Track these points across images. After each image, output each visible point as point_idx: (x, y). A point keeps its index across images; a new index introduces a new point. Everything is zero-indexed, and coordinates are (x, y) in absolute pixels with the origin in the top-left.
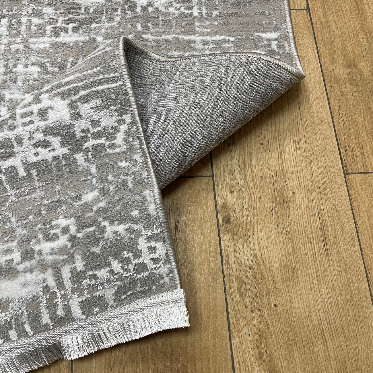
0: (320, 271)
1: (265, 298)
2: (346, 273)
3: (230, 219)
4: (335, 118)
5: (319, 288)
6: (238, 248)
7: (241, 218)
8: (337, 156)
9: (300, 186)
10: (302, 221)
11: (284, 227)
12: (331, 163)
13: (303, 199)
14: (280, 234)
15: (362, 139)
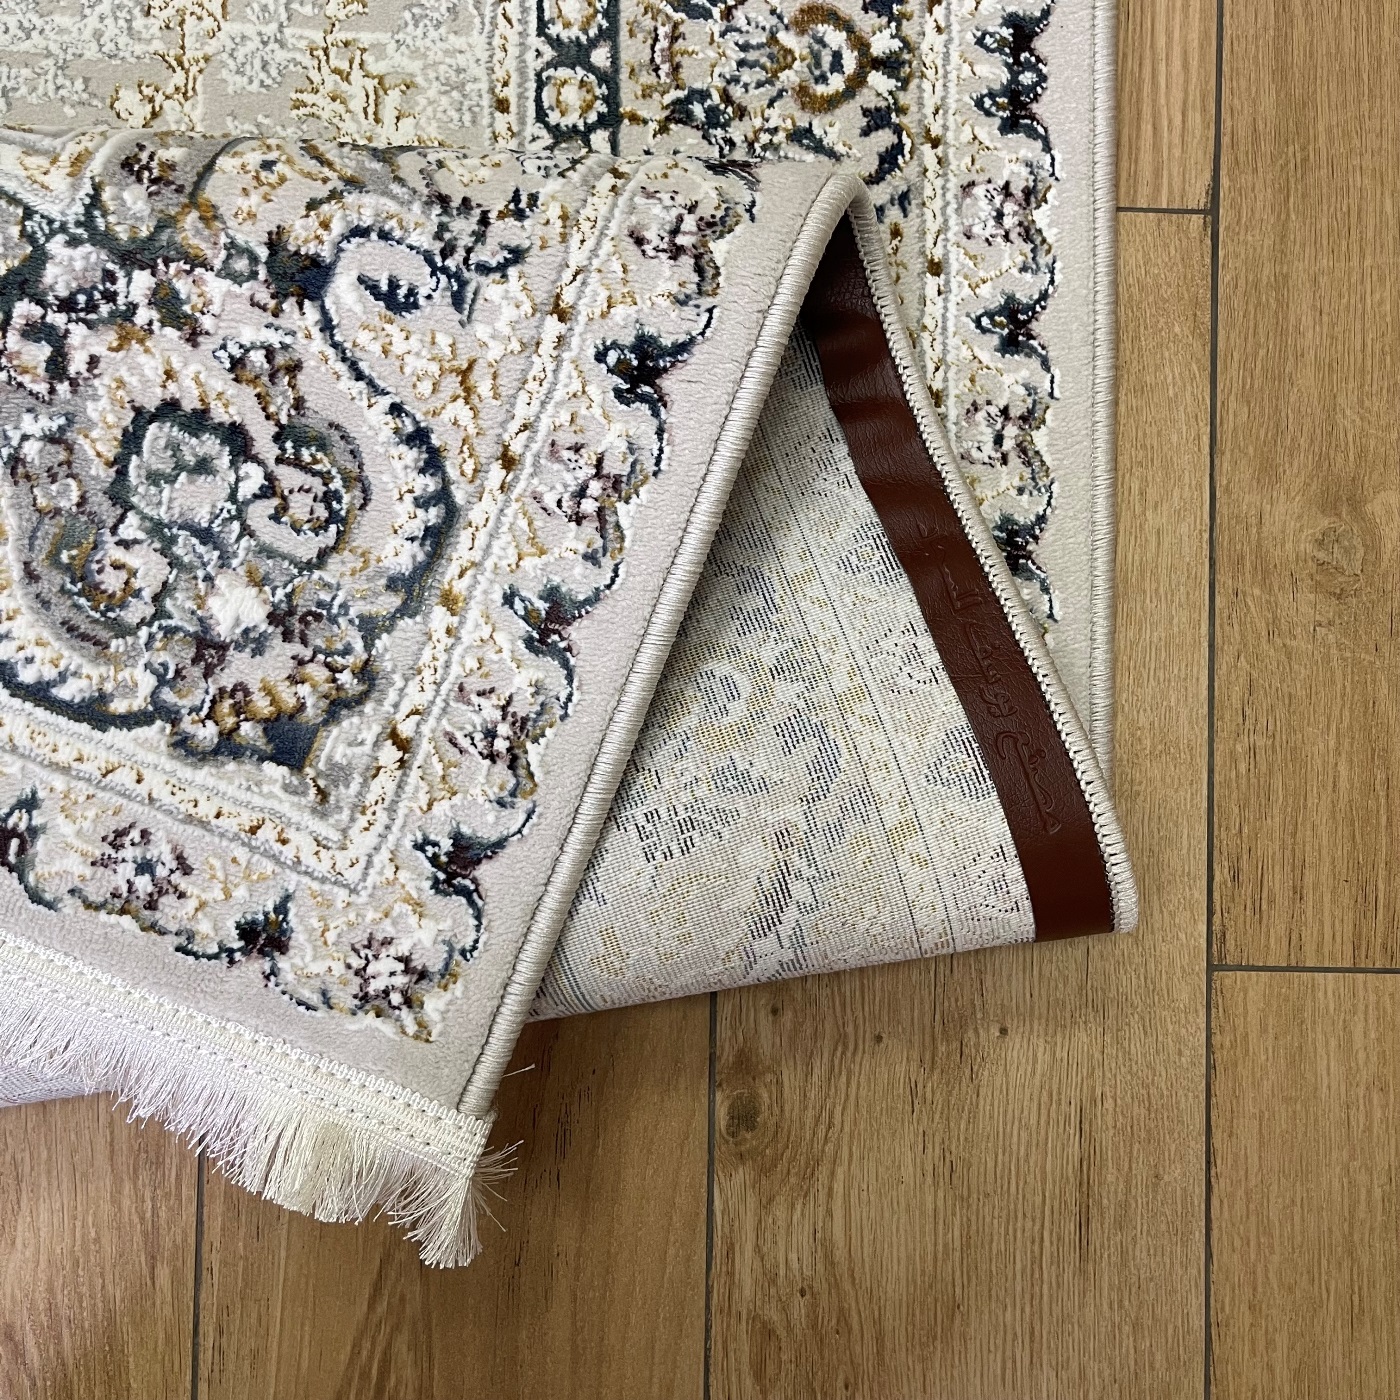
3: (757, 1113)
5: (1031, 1376)
7: (796, 1110)
8: (1196, 895)
10: (1015, 1139)
14: (929, 1180)
15: (1309, 833)
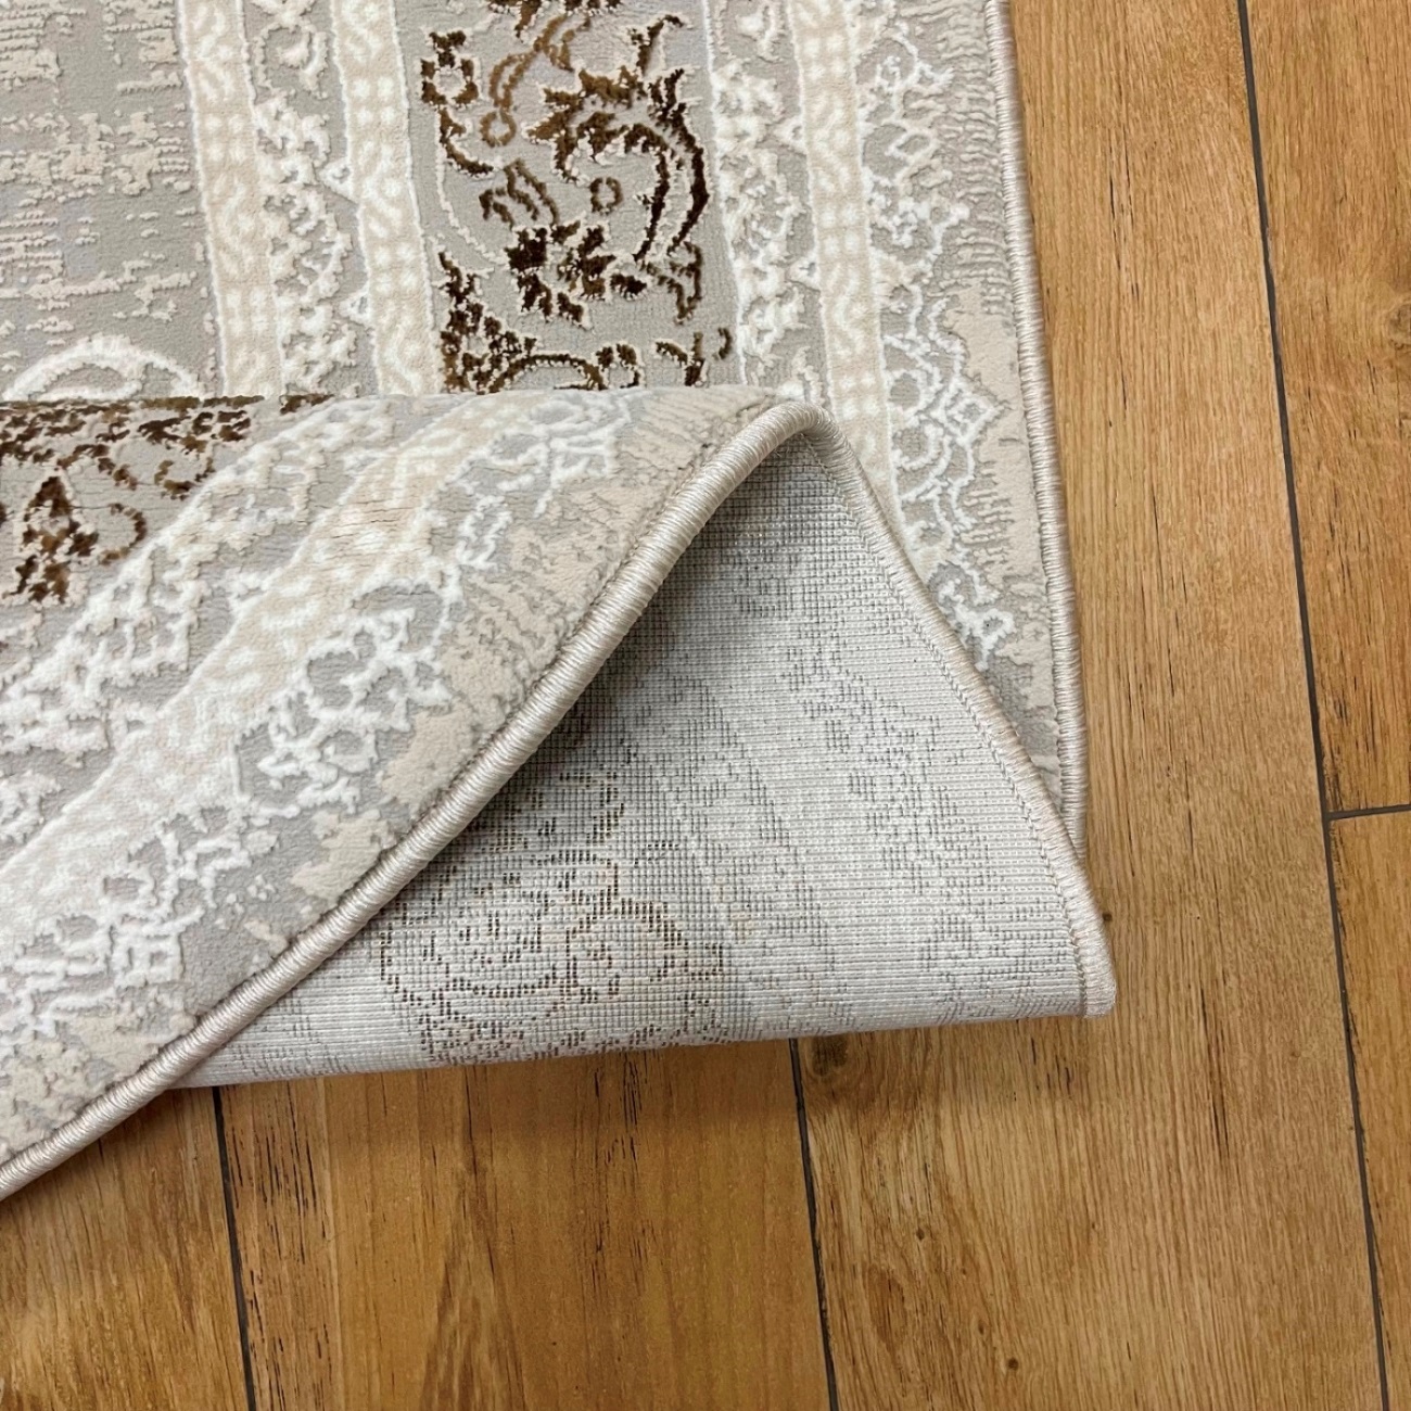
0: (1190, 1227)
1: (976, 1339)
2: (1288, 1226)
4: (1310, 556)
6: (875, 1161)
9: (1135, 888)
11: (1061, 1062)
12: (1272, 772)
13: (1145, 940)
